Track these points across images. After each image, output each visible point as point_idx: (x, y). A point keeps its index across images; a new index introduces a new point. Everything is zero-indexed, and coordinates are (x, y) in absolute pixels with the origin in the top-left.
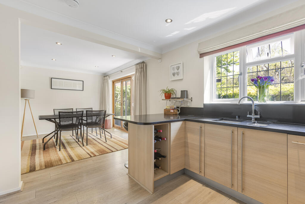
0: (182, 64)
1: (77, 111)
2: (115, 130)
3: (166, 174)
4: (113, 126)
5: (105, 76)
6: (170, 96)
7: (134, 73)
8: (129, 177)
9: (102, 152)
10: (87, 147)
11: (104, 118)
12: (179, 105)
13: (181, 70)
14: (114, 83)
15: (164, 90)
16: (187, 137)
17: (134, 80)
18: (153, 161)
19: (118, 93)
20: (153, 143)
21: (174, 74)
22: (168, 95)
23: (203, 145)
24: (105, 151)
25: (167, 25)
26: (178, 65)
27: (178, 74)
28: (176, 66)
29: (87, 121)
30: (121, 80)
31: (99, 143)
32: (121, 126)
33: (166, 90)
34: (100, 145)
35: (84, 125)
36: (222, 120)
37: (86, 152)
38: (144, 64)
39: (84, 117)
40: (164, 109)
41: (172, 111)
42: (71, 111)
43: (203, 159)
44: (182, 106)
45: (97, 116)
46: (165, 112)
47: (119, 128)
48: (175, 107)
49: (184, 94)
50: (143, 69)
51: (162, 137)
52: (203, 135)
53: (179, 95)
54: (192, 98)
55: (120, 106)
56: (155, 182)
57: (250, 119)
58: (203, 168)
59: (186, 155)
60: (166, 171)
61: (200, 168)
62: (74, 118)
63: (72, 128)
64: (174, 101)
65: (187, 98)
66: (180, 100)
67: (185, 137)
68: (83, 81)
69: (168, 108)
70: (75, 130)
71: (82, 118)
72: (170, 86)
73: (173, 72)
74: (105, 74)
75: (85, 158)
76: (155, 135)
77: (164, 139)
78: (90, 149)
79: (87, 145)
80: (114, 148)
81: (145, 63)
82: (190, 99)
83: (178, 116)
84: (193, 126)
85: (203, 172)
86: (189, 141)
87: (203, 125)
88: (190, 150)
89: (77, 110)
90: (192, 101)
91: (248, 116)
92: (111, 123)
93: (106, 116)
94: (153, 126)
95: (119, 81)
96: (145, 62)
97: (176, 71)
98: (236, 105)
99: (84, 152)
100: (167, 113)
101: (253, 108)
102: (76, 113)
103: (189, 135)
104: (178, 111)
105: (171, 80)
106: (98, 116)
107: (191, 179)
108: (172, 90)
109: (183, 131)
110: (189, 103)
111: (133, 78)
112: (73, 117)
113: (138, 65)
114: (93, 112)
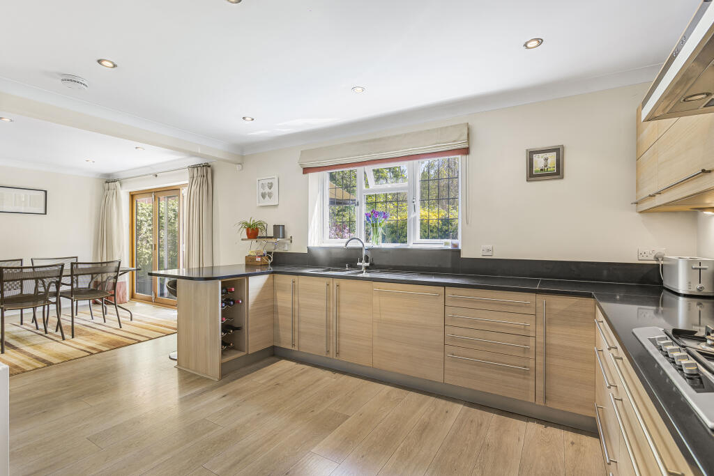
0: (276, 178)
1: (35, 265)
2: (138, 304)
3: (241, 354)
4: (132, 297)
5: (109, 181)
6: (257, 234)
7: (187, 182)
8: (179, 369)
9: (117, 345)
10: (75, 339)
11: (116, 278)
12: (271, 248)
13: (275, 189)
14: (136, 198)
15: (246, 223)
16: (277, 299)
17: (185, 195)
18: (220, 334)
19: (143, 218)
20: (220, 309)
21: (263, 196)
22: (253, 232)
23: (296, 307)
24: (123, 343)
25: (246, 123)
26: (270, 181)
27: (270, 195)
28: (267, 182)
29: (72, 285)
30: (156, 193)
31: (103, 331)
32: (153, 296)
33: (248, 222)
34: (105, 335)
35: (65, 294)
36: (329, 270)
37: (76, 348)
38: (209, 169)
39: (64, 276)
40: (246, 257)
41: (258, 259)
42: (18, 264)
43: (296, 326)
44: (277, 251)
45: (92, 274)
46: (247, 261)
47: (149, 301)
48: (265, 252)
49: (279, 231)
50: (205, 177)
51: (236, 299)
52: (296, 292)
53: (271, 233)
54: (291, 237)
55: (149, 251)
56: (223, 365)
57: (360, 267)
58: (296, 338)
59: (275, 325)
60: (241, 350)
61: (293, 340)
62: (24, 282)
63: (31, 303)
64: (263, 242)
65: (284, 237)
66: (273, 240)
67: (274, 299)
68: (46, 192)
69: (252, 254)
70: (34, 309)
71: (60, 279)
72: (255, 217)
73: (262, 191)
74: (108, 175)
75: (76, 357)
76: (222, 297)
77: (239, 302)
78: (82, 342)
79: (73, 337)
80: (142, 336)
81: (209, 166)
82: (289, 240)
83: (270, 267)
84: (285, 280)
85: (296, 344)
86: (279, 304)
87: (296, 278)
88: (280, 317)
89: (34, 261)
90: (291, 241)
91: (359, 264)
92: (125, 289)
93: (120, 273)
94: (220, 282)
95: (148, 195)
96: (210, 164)
97: (267, 190)
98: (342, 248)
99: (71, 349)
100: (250, 262)
101: (364, 252)
102: (31, 270)
103: (279, 295)
104: (270, 258)
105: (258, 205)
106: (94, 276)
107: (281, 359)
108: (261, 224)
109: (270, 289)
110: (286, 245)
111: (184, 192)
112: (21, 280)
113: (196, 169)
114: (80, 266)
